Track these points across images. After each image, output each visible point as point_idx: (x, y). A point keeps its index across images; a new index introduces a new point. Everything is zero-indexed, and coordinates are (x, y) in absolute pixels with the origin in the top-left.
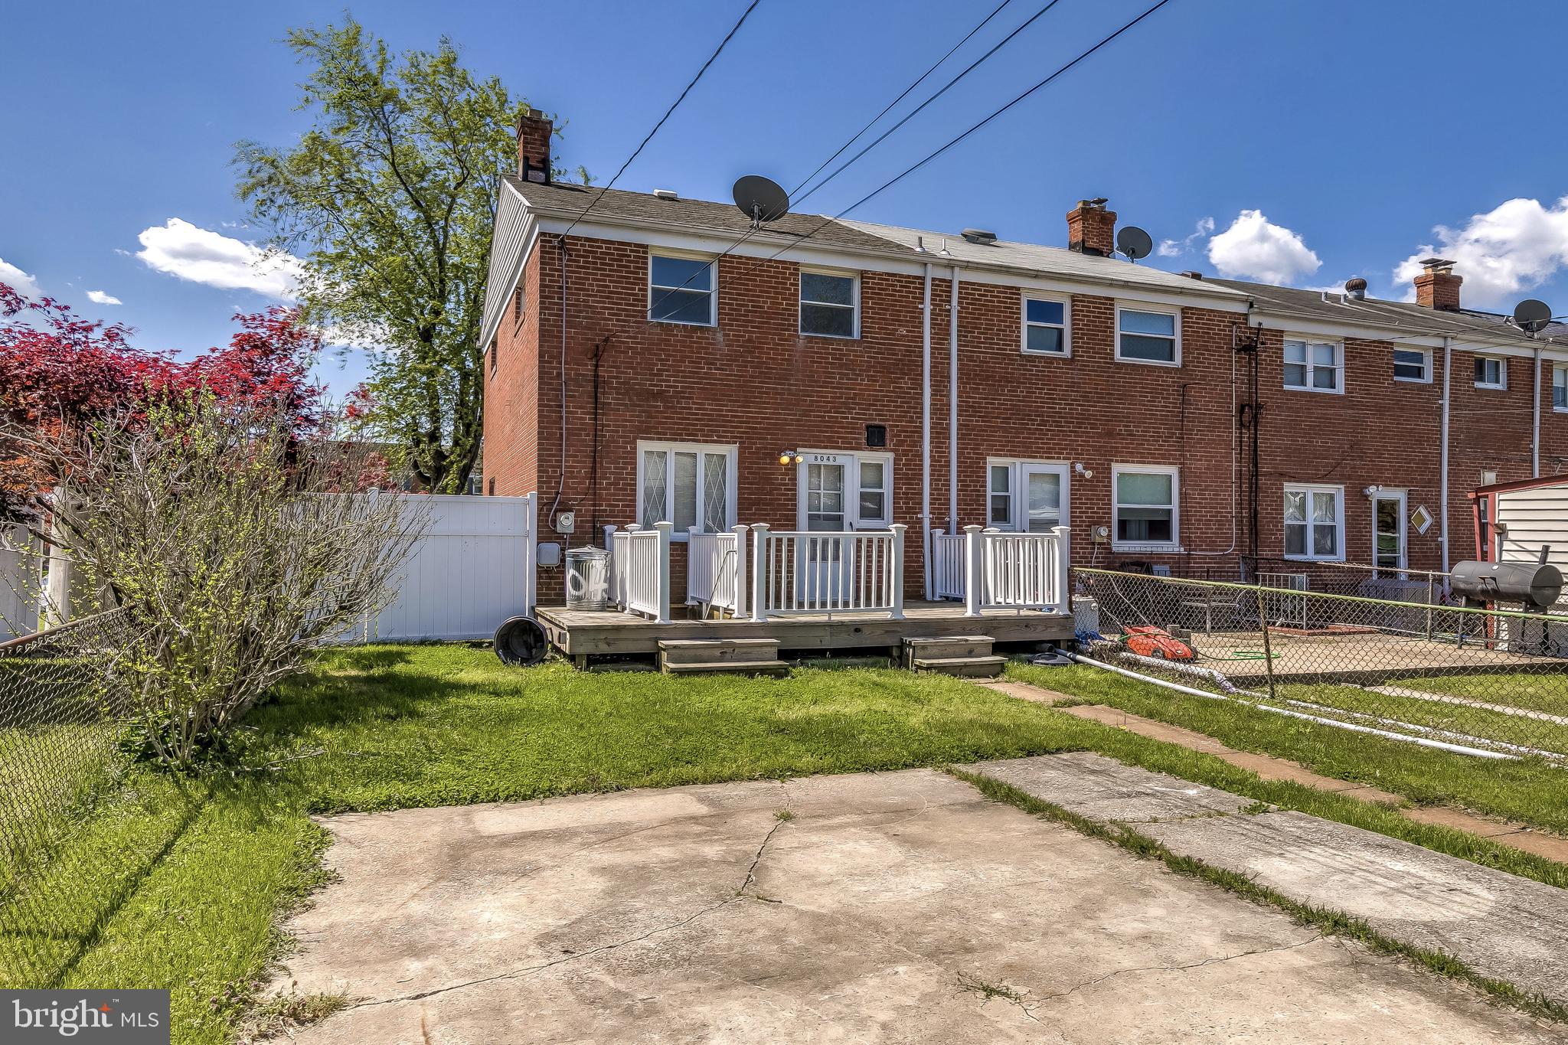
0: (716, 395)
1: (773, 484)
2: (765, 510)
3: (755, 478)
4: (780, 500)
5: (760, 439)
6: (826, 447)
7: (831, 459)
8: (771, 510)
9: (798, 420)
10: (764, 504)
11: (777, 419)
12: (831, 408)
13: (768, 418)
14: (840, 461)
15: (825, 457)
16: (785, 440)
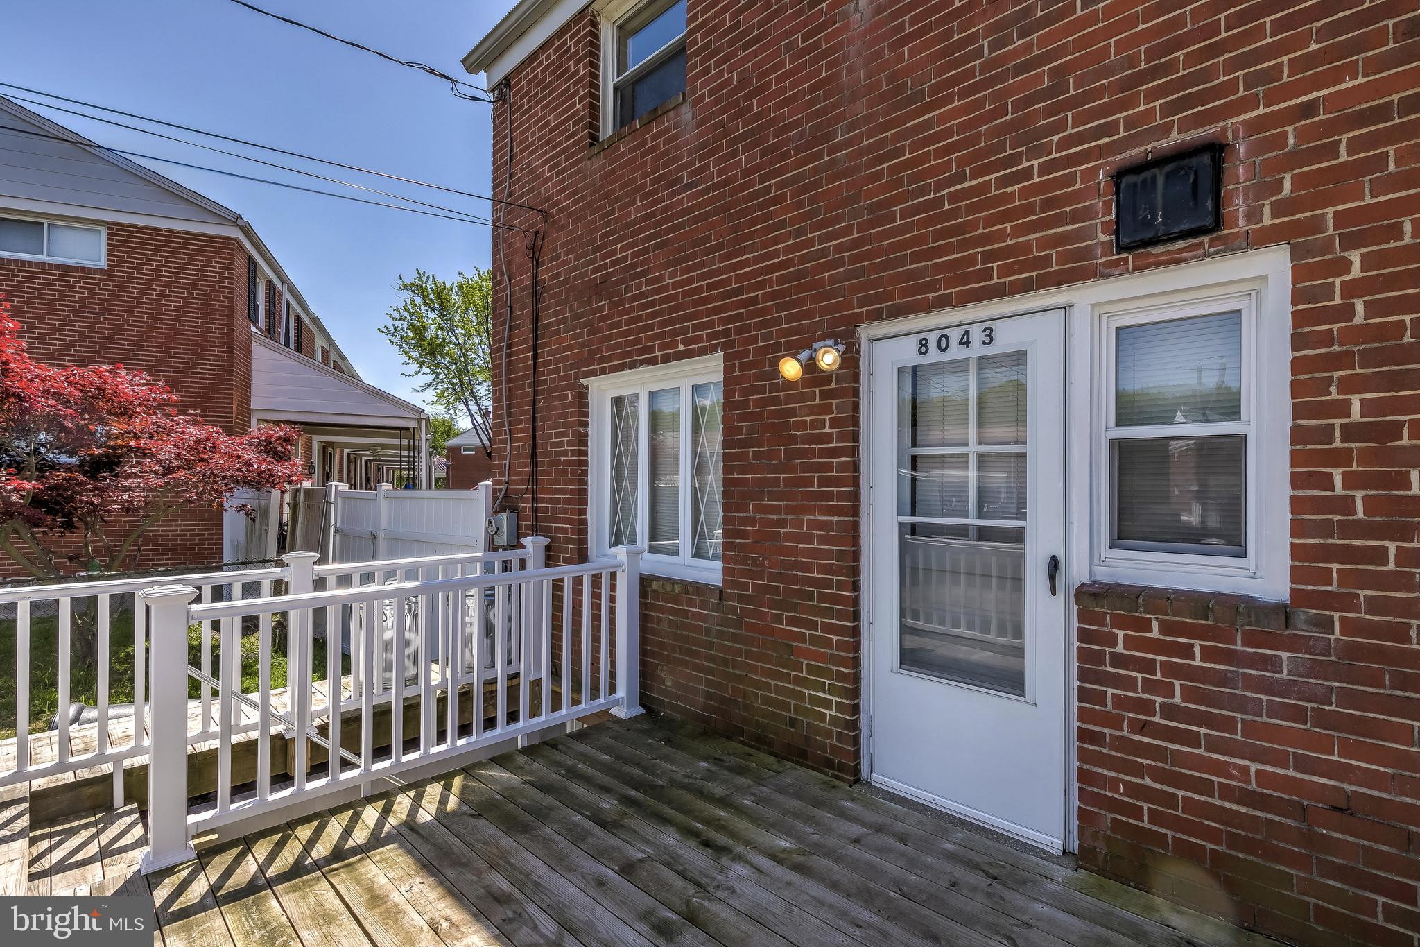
0: (681, 249)
1: (793, 439)
2: (776, 510)
3: (752, 430)
4: (809, 481)
5: (763, 325)
6: (943, 303)
7: (977, 334)
8: (789, 510)
9: (856, 244)
10: (773, 496)
11: (803, 260)
12: (961, 162)
13: (781, 266)
14: (1008, 338)
15: (955, 335)
16: (824, 312)
